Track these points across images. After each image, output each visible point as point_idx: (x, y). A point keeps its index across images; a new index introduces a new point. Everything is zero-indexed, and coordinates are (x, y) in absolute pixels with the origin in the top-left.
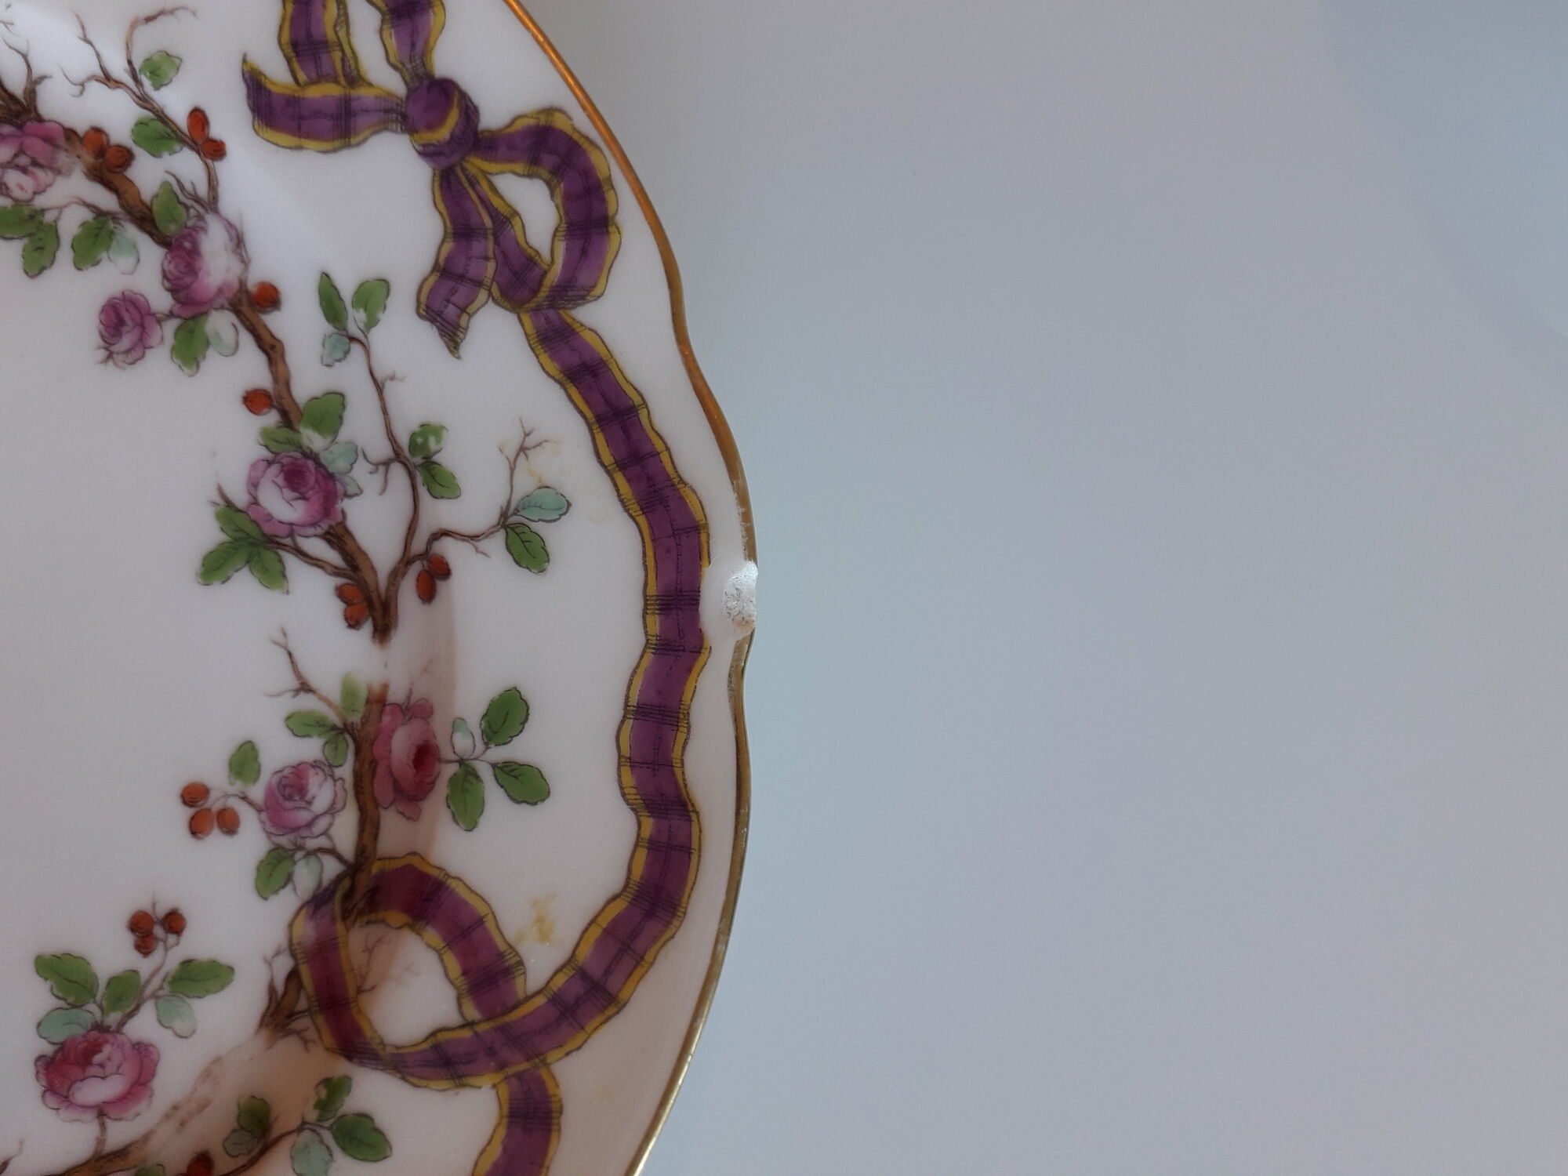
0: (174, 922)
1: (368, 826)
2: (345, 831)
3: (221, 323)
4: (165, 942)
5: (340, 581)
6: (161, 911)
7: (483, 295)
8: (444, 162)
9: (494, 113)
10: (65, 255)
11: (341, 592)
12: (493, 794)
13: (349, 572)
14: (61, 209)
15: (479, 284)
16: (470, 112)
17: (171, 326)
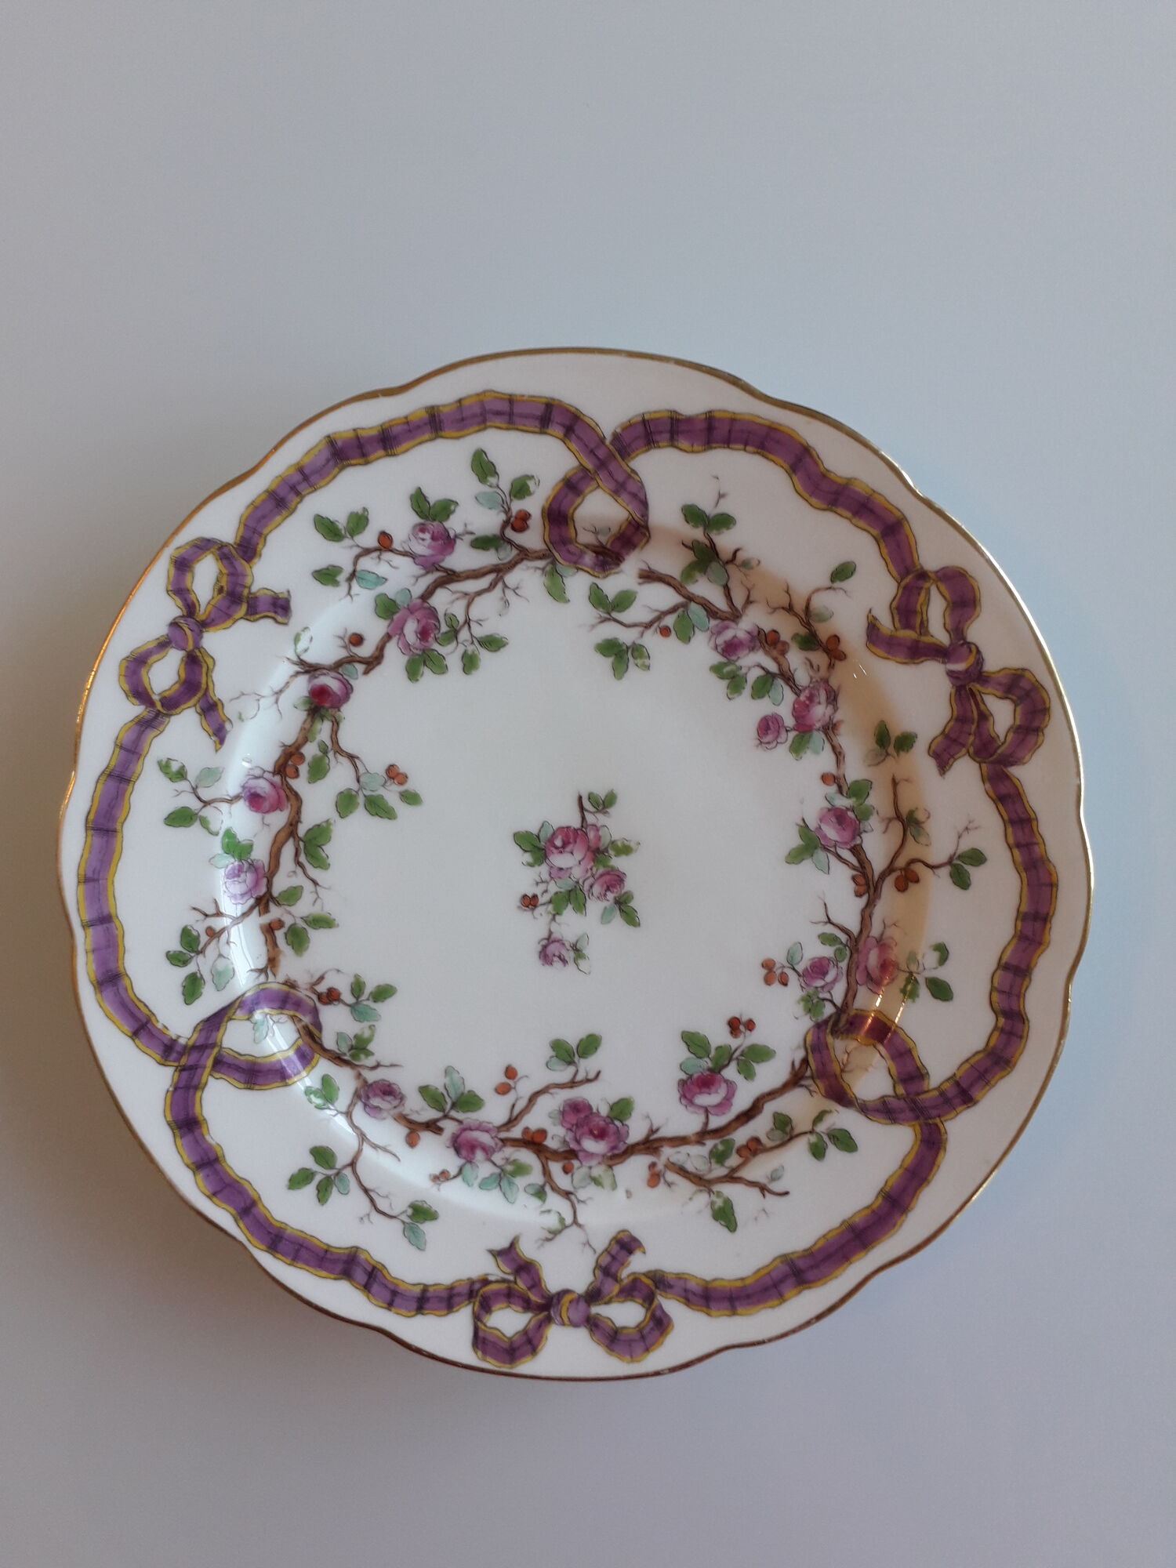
0: (750, 1025)
1: (850, 993)
2: (838, 993)
3: (818, 737)
4: (744, 1033)
5: (855, 873)
6: (744, 1019)
7: (964, 751)
8: (959, 683)
9: (992, 664)
10: (747, 691)
11: (854, 878)
12: (924, 992)
13: (861, 870)
14: (749, 669)
15: (964, 746)
16: (980, 661)
17: (792, 735)
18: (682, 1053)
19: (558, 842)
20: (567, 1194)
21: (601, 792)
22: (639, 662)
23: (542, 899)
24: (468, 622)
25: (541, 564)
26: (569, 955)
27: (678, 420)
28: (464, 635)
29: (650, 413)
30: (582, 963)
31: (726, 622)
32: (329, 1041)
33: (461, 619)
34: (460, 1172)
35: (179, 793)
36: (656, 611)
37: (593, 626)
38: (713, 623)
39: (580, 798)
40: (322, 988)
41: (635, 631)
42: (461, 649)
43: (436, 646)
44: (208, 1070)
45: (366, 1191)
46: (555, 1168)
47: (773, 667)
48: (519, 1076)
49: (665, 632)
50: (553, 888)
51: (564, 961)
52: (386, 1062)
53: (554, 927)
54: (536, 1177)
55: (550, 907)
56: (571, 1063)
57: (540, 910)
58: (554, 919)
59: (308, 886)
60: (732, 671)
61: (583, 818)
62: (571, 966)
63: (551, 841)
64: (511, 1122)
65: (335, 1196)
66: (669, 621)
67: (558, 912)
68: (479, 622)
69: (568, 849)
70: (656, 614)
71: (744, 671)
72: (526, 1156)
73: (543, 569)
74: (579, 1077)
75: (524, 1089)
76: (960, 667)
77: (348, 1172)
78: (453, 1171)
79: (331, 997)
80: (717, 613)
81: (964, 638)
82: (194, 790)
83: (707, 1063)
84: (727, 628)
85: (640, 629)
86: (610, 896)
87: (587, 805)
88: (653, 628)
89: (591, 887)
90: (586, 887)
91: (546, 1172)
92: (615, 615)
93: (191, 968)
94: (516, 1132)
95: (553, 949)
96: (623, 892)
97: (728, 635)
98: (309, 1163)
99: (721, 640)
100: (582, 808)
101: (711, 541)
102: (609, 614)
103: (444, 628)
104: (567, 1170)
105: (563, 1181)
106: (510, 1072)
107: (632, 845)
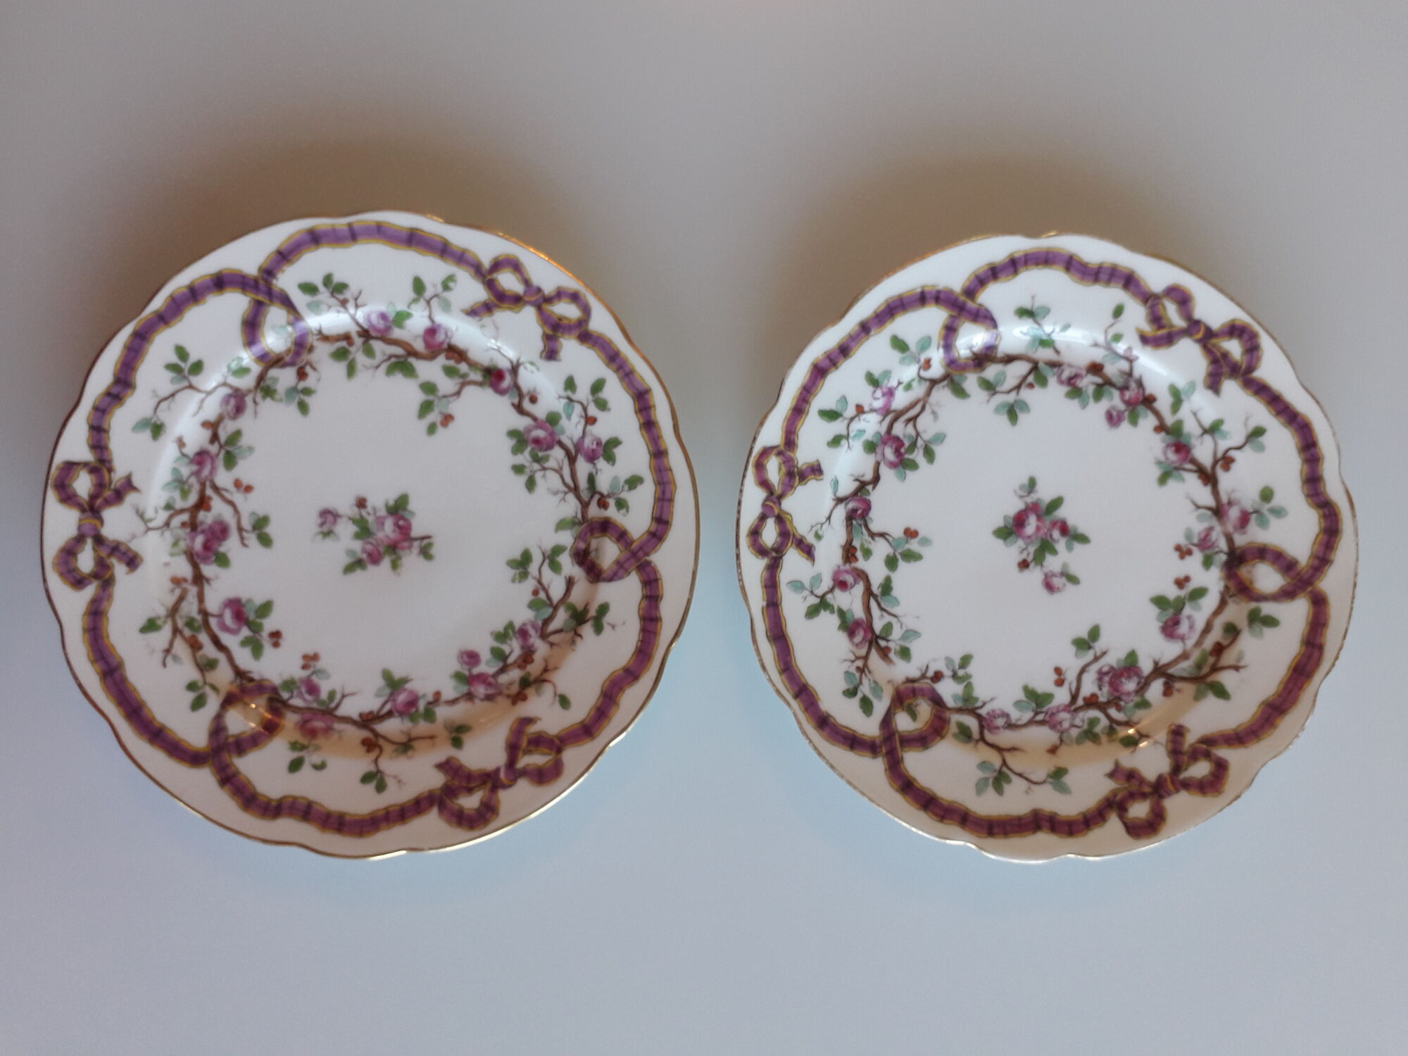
0: (276, 645)
1: (296, 709)
2: (296, 702)
3: (465, 689)
4: (271, 641)
5: (375, 712)
6: (280, 641)
7: (449, 778)
8: (492, 775)
9: (503, 795)
10: (496, 644)
11: (371, 712)
12: (295, 755)
13: (377, 716)
14: (510, 645)
15: (453, 779)
16: (505, 787)
17: (467, 673)
18: (259, 600)
19: (401, 523)
20: (167, 524)
21: (433, 551)
22: (517, 576)
23: (364, 512)
24: (544, 469)
25: (579, 516)
26: (325, 529)
27: (657, 600)
28: (536, 466)
29: (662, 583)
30: (320, 537)
31: (539, 631)
32: (273, 372)
33: (547, 465)
34: (184, 455)
35: (435, 286)
36: (549, 586)
37: (540, 548)
38: (540, 623)
39: (429, 537)
40: (308, 369)
41: (536, 574)
42: (527, 464)
43: (529, 449)
44: (254, 296)
45: (173, 395)
46: (185, 517)
47: (511, 660)
48: (246, 494)
49: (535, 593)
50: (371, 519)
51: (322, 524)
52: (259, 408)
53: (344, 519)
54: (179, 504)
55: (358, 517)
56: (254, 528)
57: (356, 510)
58: (350, 519)
59: (375, 362)
60: (509, 634)
61: (416, 539)
62: (319, 529)
63: (402, 518)
64: (216, 489)
65: (169, 375)
66: (542, 595)
67: (354, 521)
68: (544, 476)
69: (397, 530)
70: (546, 586)
71: (509, 642)
72: (193, 498)
73: (576, 517)
74: (245, 534)
75: (238, 498)
76: (502, 775)
77: (185, 383)
78: (186, 450)
79: (302, 375)
81: (520, 777)
82: (436, 296)
83: (252, 616)
84: (536, 631)
85: (538, 577)
86: (364, 556)
87: (426, 542)
88: (538, 585)
89: (371, 543)
90: (370, 540)
91: (182, 511)
92: (547, 561)
93: (321, 288)
94: (209, 492)
95: (330, 518)
96: (367, 564)
97: (532, 632)
98: (193, 358)
99: (529, 628)
100: (423, 538)
101: (588, 621)
102: (548, 557)
103: (540, 454)
104: (184, 524)
105: (177, 521)
106: (248, 489)
107: (398, 571)
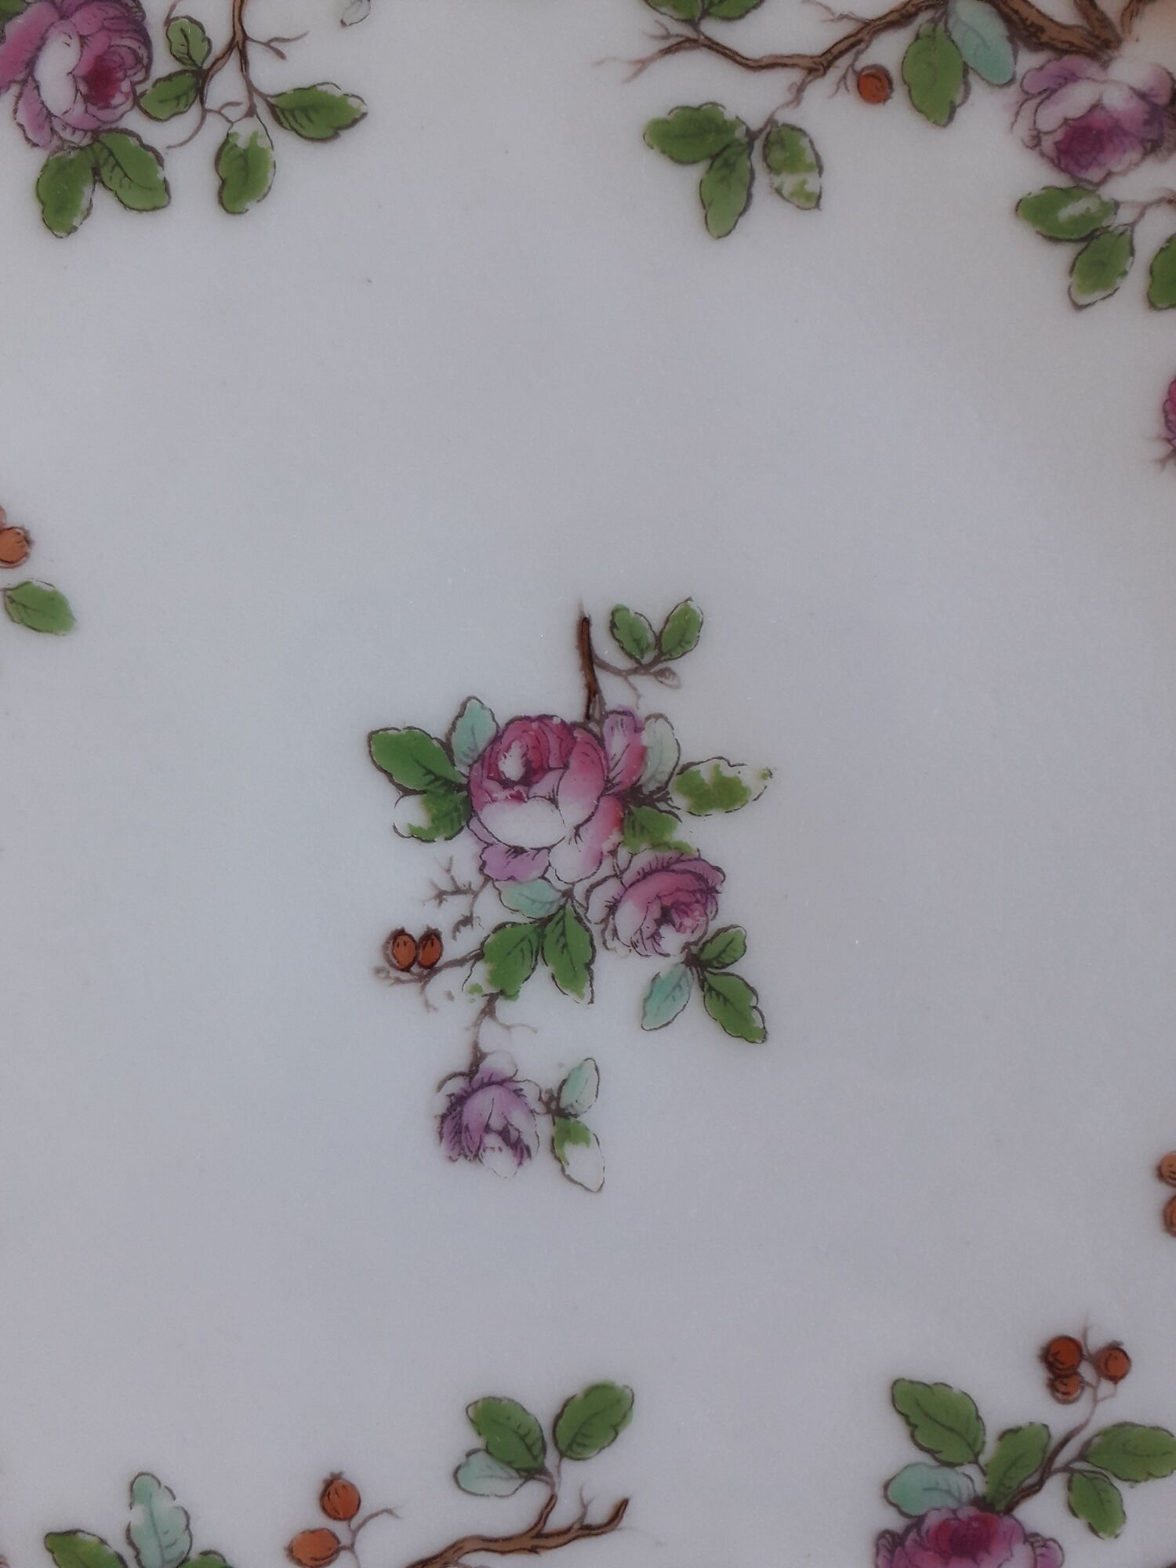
18: (890, 1447)
19: (511, 766)
21: (654, 610)
22: (788, 181)
23: (455, 947)
24: (239, 44)
26: (538, 1129)
28: (225, 86)
30: (575, 1155)
31: (1071, 61)
33: (219, 34)
36: (846, 19)
37: (642, 64)
38: (1029, 61)
39: (584, 624)
41: (778, 83)
42: (214, 133)
43: (134, 121)
48: (366, 1508)
49: (873, 87)
50: (490, 911)
51: (520, 1149)
53: (491, 1036)
55: (480, 972)
56: (532, 1472)
57: (447, 981)
58: (489, 1011)
60: (1086, 218)
61: (593, 691)
62: (541, 1161)
63: (488, 760)
66: (887, 51)
67: (502, 991)
68: (275, 47)
69: (544, 786)
70: (844, 29)
71: (1125, 216)
74: (560, 1519)
75: (382, 1551)
80: (1042, 30)
83: (970, 1481)
84: (1070, 78)
85: (795, 76)
86: (672, 940)
87: (605, 647)
88: (834, 74)
89: (612, 908)
90: (596, 911)
92: (712, 29)
95: (484, 1106)
96: (715, 925)
97: (1076, 100)
99: (1052, 117)
100: (589, 659)
102: (693, 23)
103: (163, 64)
106: (338, 1499)
107: (748, 777)
